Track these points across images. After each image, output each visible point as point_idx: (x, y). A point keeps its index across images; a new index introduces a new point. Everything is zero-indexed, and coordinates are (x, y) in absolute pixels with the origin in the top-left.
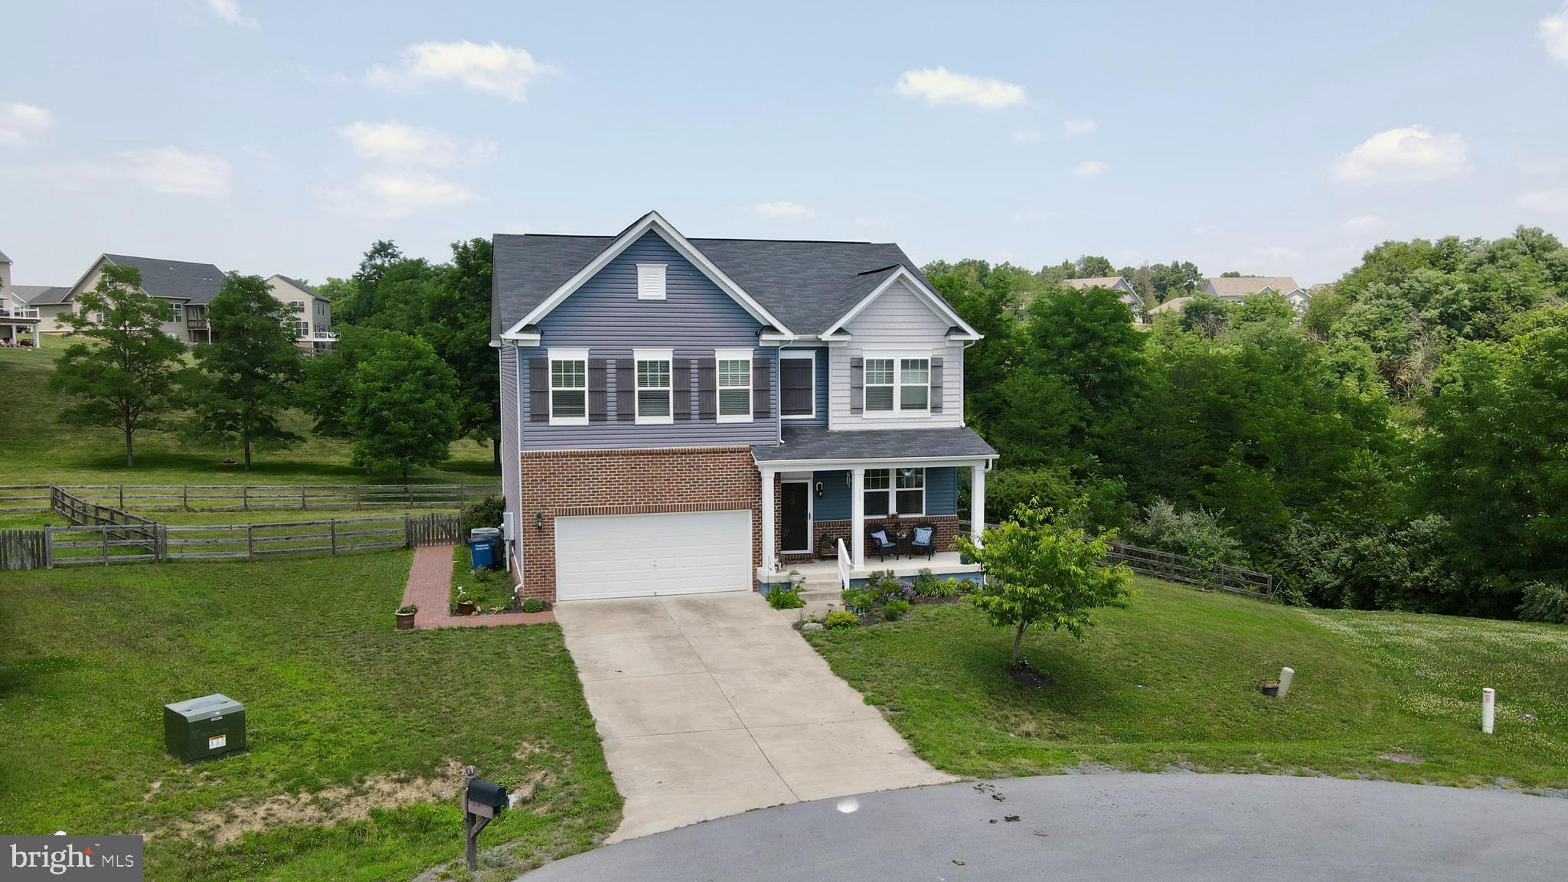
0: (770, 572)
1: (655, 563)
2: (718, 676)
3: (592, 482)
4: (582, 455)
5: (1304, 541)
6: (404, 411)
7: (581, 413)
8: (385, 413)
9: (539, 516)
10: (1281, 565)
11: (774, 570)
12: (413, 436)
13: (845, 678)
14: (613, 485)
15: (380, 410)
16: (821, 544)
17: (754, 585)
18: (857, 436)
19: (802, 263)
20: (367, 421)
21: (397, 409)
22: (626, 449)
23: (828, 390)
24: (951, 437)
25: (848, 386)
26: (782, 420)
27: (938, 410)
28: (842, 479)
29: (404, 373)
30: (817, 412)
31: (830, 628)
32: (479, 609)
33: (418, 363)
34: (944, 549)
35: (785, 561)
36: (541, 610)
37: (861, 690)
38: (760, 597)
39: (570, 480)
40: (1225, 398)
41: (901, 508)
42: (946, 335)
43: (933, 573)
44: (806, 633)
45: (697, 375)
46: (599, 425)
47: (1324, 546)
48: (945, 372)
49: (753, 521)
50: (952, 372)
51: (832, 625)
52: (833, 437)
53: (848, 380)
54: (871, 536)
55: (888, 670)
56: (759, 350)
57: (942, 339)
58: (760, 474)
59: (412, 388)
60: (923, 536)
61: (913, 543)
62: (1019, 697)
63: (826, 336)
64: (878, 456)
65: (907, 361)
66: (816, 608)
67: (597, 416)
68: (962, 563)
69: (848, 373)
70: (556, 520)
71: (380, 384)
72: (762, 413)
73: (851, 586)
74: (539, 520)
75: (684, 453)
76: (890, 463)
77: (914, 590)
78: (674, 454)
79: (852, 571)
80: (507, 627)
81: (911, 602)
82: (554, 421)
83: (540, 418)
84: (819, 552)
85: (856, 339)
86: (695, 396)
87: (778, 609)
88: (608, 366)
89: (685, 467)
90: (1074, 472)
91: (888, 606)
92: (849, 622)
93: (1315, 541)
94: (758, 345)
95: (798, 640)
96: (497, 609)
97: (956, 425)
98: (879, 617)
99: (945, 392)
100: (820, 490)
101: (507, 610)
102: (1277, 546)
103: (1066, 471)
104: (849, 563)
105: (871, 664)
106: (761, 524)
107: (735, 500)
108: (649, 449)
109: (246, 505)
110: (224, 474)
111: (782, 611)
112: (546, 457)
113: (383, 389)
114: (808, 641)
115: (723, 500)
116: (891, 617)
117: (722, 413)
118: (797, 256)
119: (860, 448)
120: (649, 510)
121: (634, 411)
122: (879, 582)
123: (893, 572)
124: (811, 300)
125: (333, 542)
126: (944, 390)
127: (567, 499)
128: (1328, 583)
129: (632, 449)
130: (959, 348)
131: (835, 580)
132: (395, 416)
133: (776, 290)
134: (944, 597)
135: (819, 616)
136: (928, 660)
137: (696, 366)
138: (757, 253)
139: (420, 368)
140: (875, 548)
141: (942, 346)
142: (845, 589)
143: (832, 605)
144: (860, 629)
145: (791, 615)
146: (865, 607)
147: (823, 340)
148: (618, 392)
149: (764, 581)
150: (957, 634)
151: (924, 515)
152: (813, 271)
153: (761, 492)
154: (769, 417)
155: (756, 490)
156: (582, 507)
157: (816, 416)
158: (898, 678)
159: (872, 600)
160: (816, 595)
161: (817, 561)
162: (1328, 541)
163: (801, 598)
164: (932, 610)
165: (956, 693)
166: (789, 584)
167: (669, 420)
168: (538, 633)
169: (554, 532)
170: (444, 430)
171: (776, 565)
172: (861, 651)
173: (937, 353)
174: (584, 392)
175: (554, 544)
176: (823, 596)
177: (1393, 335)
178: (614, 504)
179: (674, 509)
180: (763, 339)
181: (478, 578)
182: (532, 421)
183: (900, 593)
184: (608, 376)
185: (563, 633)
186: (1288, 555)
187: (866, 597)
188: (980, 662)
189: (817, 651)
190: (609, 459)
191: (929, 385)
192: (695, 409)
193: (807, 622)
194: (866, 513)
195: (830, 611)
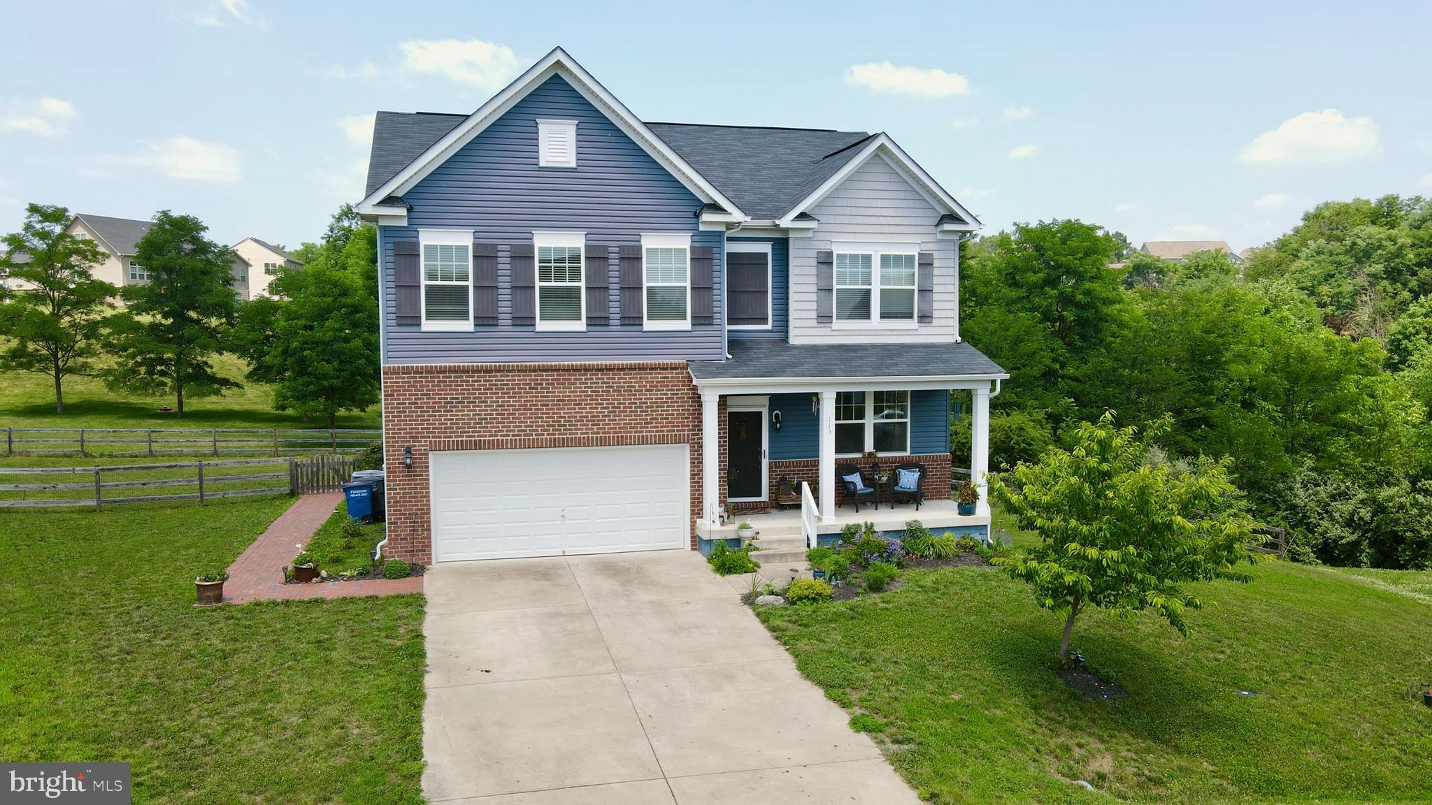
0: (713, 525)
1: (563, 513)
2: (629, 679)
3: (478, 406)
4: (465, 371)
5: (1311, 491)
6: (326, 349)
7: (463, 315)
8: (307, 353)
9: (408, 451)
10: (1284, 518)
11: (718, 522)
12: (338, 377)
13: (820, 683)
14: (506, 410)
15: (303, 349)
16: (778, 489)
17: (692, 541)
18: (826, 350)
19: (754, 148)
20: (290, 361)
21: (320, 349)
22: (524, 364)
23: (787, 293)
24: (944, 353)
25: (814, 288)
26: (728, 331)
27: (927, 320)
28: (806, 404)
29: (329, 310)
30: (773, 321)
31: (794, 603)
32: (324, 573)
33: (343, 300)
34: (938, 495)
35: (733, 511)
36: (408, 575)
37: (844, 705)
38: (700, 558)
39: (448, 403)
40: (1211, 337)
41: (879, 446)
42: (937, 226)
43: (924, 527)
44: (760, 610)
45: (617, 268)
46: (487, 332)
47: (1333, 498)
48: (936, 272)
49: (691, 459)
50: (945, 271)
51: (795, 598)
52: (794, 352)
53: (814, 279)
54: (843, 479)
55: (881, 670)
56: (698, 235)
57: (933, 229)
58: (699, 397)
59: (337, 326)
60: (909, 479)
61: (896, 488)
62: (1079, 714)
63: (786, 222)
64: (853, 374)
65: (889, 256)
66: (773, 574)
67: (486, 320)
68: (960, 514)
69: (814, 271)
70: (431, 454)
71: (302, 322)
72: (702, 319)
73: (818, 543)
74: (408, 455)
75: (600, 369)
76: (868, 384)
77: (903, 549)
78: (586, 370)
79: (820, 524)
80: (352, 600)
81: (900, 565)
82: (427, 325)
83: (409, 322)
84: (776, 500)
85: (825, 228)
86: (614, 295)
87: (722, 574)
88: (500, 254)
89: (603, 387)
90: (1049, 417)
91: (870, 572)
92: (820, 595)
93: (1323, 492)
94: (697, 230)
95: (748, 619)
96: (348, 573)
97: (951, 340)
98: (860, 586)
99: (936, 297)
100: (778, 421)
101: (363, 574)
102: (1280, 496)
103: (1041, 415)
104: (816, 512)
105: (855, 660)
106: (702, 462)
107: (667, 431)
108: (553, 363)
109: (150, 451)
110: (154, 421)
111: (728, 577)
112: (417, 372)
113: (306, 328)
114: (763, 622)
115: (653, 432)
116: (876, 587)
117: (650, 318)
118: (749, 141)
119: (830, 365)
120: (554, 444)
121: (535, 313)
122: (856, 538)
123: (872, 525)
124: (766, 184)
125: (201, 488)
126: (934, 295)
127: (445, 428)
128: (1342, 538)
129: (532, 363)
130: (954, 241)
131: (798, 536)
132: (318, 355)
133: (722, 174)
134: (940, 558)
135: (778, 585)
136: (936, 653)
137: (616, 256)
138: (700, 138)
139: (345, 306)
140: (847, 495)
141: (931, 238)
142: (812, 547)
143: (797, 571)
144: (835, 603)
145: (740, 583)
146: (839, 573)
147: (781, 226)
148: (512, 288)
149: (706, 537)
150: (969, 612)
151: (908, 453)
152: (769, 156)
153: (702, 422)
154: (712, 324)
155: (695, 418)
156: (464, 439)
157: (773, 326)
158: (897, 683)
159: (848, 562)
160: (774, 556)
161: (774, 511)
162: (1338, 491)
163: (754, 560)
164: (929, 577)
165: (986, 709)
166: (737, 541)
167: (580, 326)
168: (391, 609)
169: (428, 471)
170: (372, 372)
171: (720, 517)
172: (839, 638)
173: (927, 248)
174: (467, 287)
175: (428, 488)
176: (783, 557)
177: (1338, 290)
178: (509, 436)
179: (588, 443)
180: (703, 220)
181: (346, 531)
182: (399, 325)
183: (886, 553)
184: (500, 266)
185: (425, 609)
186: (1293, 508)
187: (840, 558)
188: (1012, 655)
189: (777, 638)
190: (501, 376)
191: (916, 287)
192: (614, 311)
193: (761, 594)
194: (838, 451)
195: (793, 579)
